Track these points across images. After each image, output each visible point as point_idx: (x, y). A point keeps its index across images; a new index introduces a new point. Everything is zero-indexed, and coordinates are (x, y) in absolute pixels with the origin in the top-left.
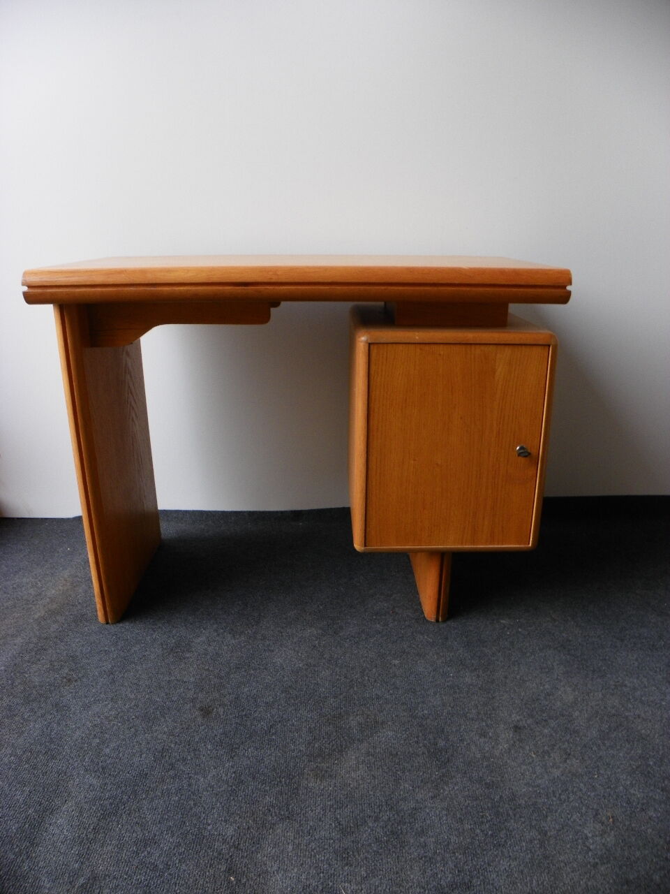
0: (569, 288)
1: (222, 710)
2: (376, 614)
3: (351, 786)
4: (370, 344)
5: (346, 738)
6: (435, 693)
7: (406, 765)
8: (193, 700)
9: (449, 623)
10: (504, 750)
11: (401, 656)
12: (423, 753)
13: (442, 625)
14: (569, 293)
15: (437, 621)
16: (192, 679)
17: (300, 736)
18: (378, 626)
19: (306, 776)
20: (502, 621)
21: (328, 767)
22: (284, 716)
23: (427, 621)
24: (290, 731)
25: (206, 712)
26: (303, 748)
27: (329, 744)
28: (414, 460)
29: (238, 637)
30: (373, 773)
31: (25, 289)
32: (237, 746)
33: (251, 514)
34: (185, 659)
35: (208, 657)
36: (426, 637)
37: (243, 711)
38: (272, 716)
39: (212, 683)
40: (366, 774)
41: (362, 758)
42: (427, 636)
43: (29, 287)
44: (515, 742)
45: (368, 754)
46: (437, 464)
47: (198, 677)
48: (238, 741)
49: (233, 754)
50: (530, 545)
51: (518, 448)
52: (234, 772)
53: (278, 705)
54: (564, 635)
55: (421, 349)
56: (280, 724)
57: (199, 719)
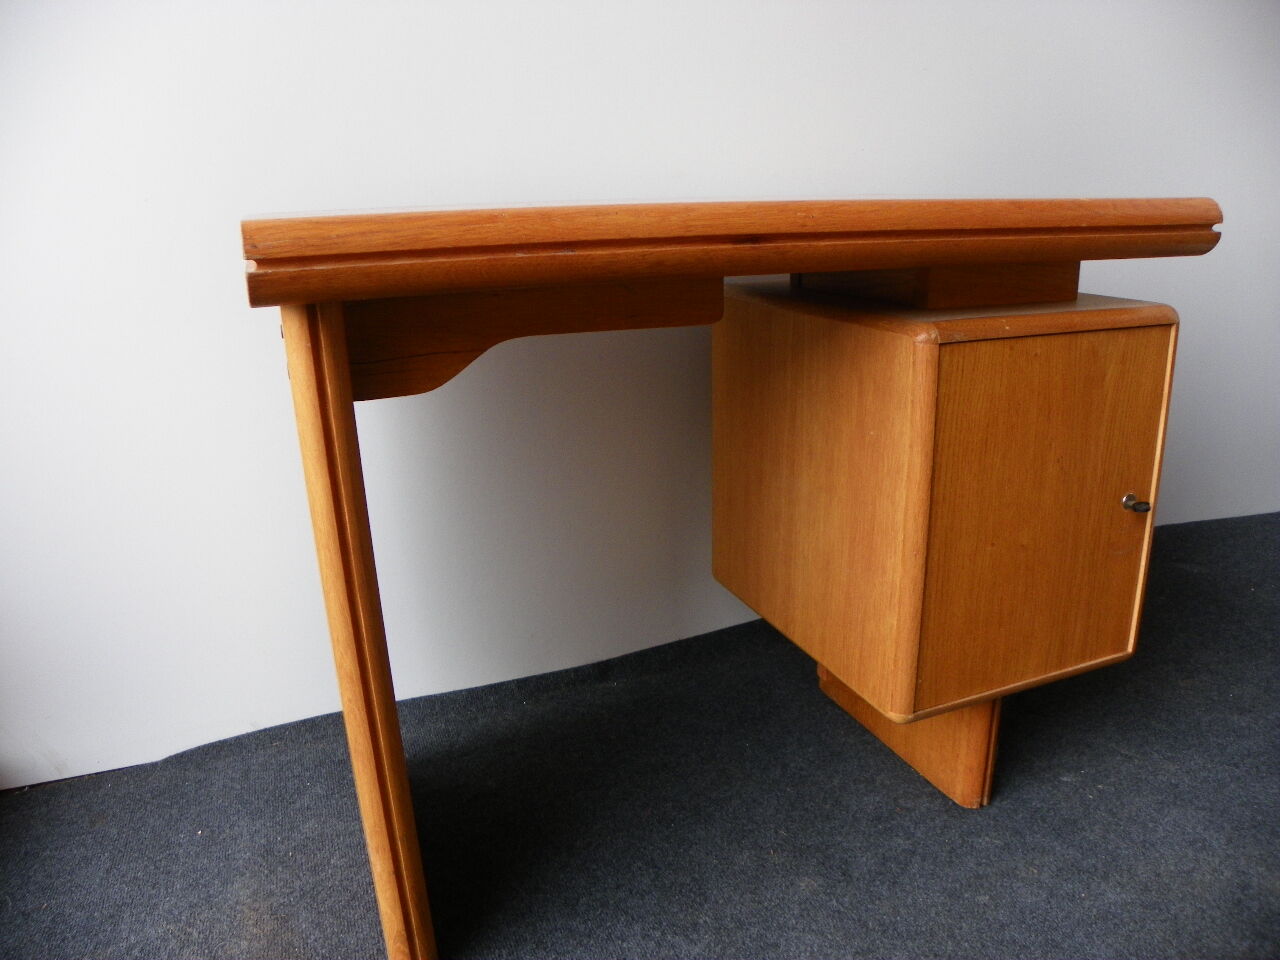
0: (1216, 228)
2: (879, 819)
4: (941, 345)
6: (1088, 935)
9: (996, 803)
11: (982, 886)
13: (993, 811)
14: (1217, 237)
15: (981, 805)
18: (900, 841)
20: (1065, 779)
23: (963, 809)
28: (993, 545)
29: (695, 936)
31: (252, 267)
33: (522, 683)
36: (987, 839)
42: (987, 835)
43: (260, 262)
46: (1023, 546)
50: (1130, 649)
51: (1124, 499)
54: (1160, 777)
55: (1011, 348)
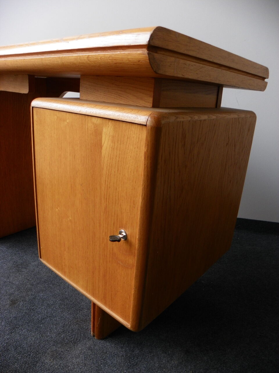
1: (22, 303)
3: (69, 368)
5: (82, 335)
7: (109, 361)
8: (11, 295)
10: (174, 365)
12: (122, 356)
16: (17, 283)
17: (56, 328)
19: (46, 354)
21: (62, 352)
22: (54, 314)
24: (53, 324)
25: (13, 303)
26: (54, 336)
27: (70, 337)
30: (86, 362)
32: (18, 326)
34: (21, 271)
35: (33, 273)
37: (33, 306)
38: (47, 313)
39: (27, 287)
40: (82, 362)
41: (85, 350)
44: (183, 361)
45: (90, 348)
47: (20, 282)
48: (20, 323)
49: (14, 331)
52: (7, 343)
53: (54, 307)
56: (49, 318)
57: (7, 306)
